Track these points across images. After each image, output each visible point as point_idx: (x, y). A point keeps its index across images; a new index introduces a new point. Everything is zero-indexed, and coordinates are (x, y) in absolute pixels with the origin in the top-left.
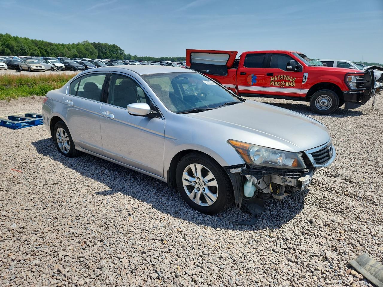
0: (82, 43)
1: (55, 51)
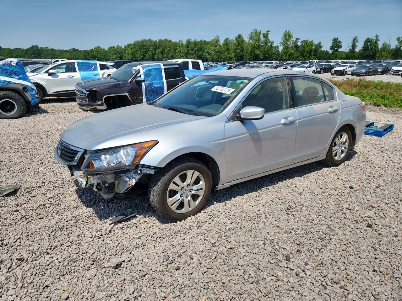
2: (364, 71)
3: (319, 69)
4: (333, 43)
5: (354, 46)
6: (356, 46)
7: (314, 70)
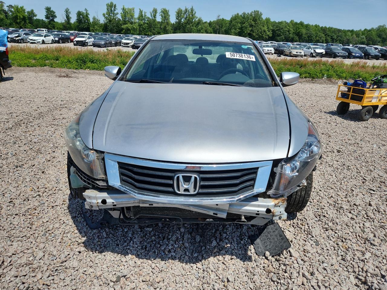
0: (376, 28)
1: (341, 38)
2: (103, 43)
3: (57, 39)
4: (46, 12)
5: (68, 18)
6: (70, 18)
7: (53, 40)
